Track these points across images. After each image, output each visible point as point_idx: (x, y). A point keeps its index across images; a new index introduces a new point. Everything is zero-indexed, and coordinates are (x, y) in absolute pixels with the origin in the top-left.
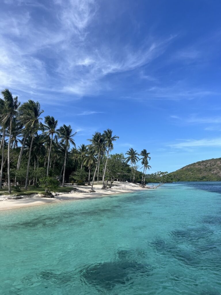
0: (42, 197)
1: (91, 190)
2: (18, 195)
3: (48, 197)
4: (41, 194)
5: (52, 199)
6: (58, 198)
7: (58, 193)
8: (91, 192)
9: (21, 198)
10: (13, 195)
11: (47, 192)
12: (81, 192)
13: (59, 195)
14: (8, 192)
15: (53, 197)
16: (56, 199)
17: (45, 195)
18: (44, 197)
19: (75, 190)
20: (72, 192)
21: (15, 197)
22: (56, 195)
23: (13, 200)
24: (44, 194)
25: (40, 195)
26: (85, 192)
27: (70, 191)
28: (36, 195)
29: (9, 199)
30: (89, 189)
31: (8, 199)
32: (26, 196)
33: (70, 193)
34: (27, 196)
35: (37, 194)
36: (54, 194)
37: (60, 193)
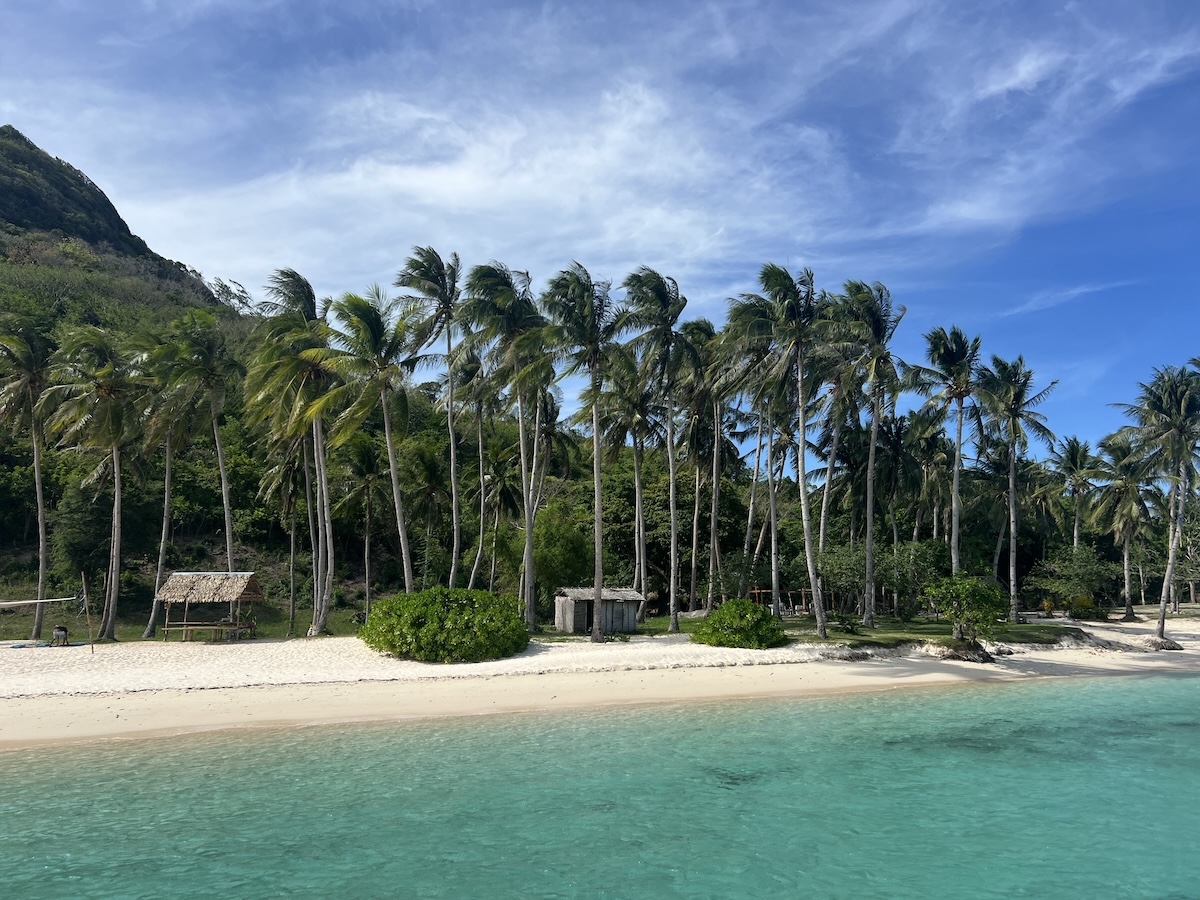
0: (946, 658)
1: (1159, 640)
2: (852, 646)
3: (968, 660)
4: (939, 645)
5: (988, 667)
6: (1011, 664)
7: (1006, 647)
8: (1159, 647)
9: (865, 657)
10: (837, 645)
11: (963, 639)
12: (1109, 645)
13: (1010, 653)
14: (817, 632)
15: (987, 658)
16: (1004, 667)
17: (956, 649)
18: (952, 657)
19: (1079, 637)
20: (1064, 643)
21: (846, 652)
22: (1000, 653)
23: (840, 661)
24: (949, 647)
25: (933, 650)
26: (1129, 648)
27: (1055, 642)
28: (918, 649)
29: (828, 657)
30: (1148, 637)
31: (821, 657)
32: (882, 650)
33: (1056, 646)
34: (887, 651)
35: (921, 643)
36: (989, 648)
37: (1015, 647)
